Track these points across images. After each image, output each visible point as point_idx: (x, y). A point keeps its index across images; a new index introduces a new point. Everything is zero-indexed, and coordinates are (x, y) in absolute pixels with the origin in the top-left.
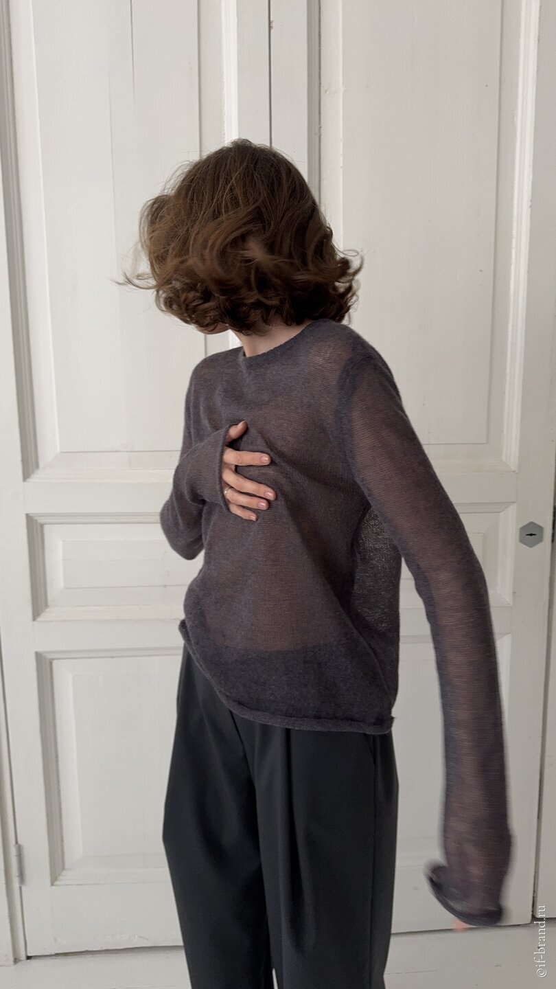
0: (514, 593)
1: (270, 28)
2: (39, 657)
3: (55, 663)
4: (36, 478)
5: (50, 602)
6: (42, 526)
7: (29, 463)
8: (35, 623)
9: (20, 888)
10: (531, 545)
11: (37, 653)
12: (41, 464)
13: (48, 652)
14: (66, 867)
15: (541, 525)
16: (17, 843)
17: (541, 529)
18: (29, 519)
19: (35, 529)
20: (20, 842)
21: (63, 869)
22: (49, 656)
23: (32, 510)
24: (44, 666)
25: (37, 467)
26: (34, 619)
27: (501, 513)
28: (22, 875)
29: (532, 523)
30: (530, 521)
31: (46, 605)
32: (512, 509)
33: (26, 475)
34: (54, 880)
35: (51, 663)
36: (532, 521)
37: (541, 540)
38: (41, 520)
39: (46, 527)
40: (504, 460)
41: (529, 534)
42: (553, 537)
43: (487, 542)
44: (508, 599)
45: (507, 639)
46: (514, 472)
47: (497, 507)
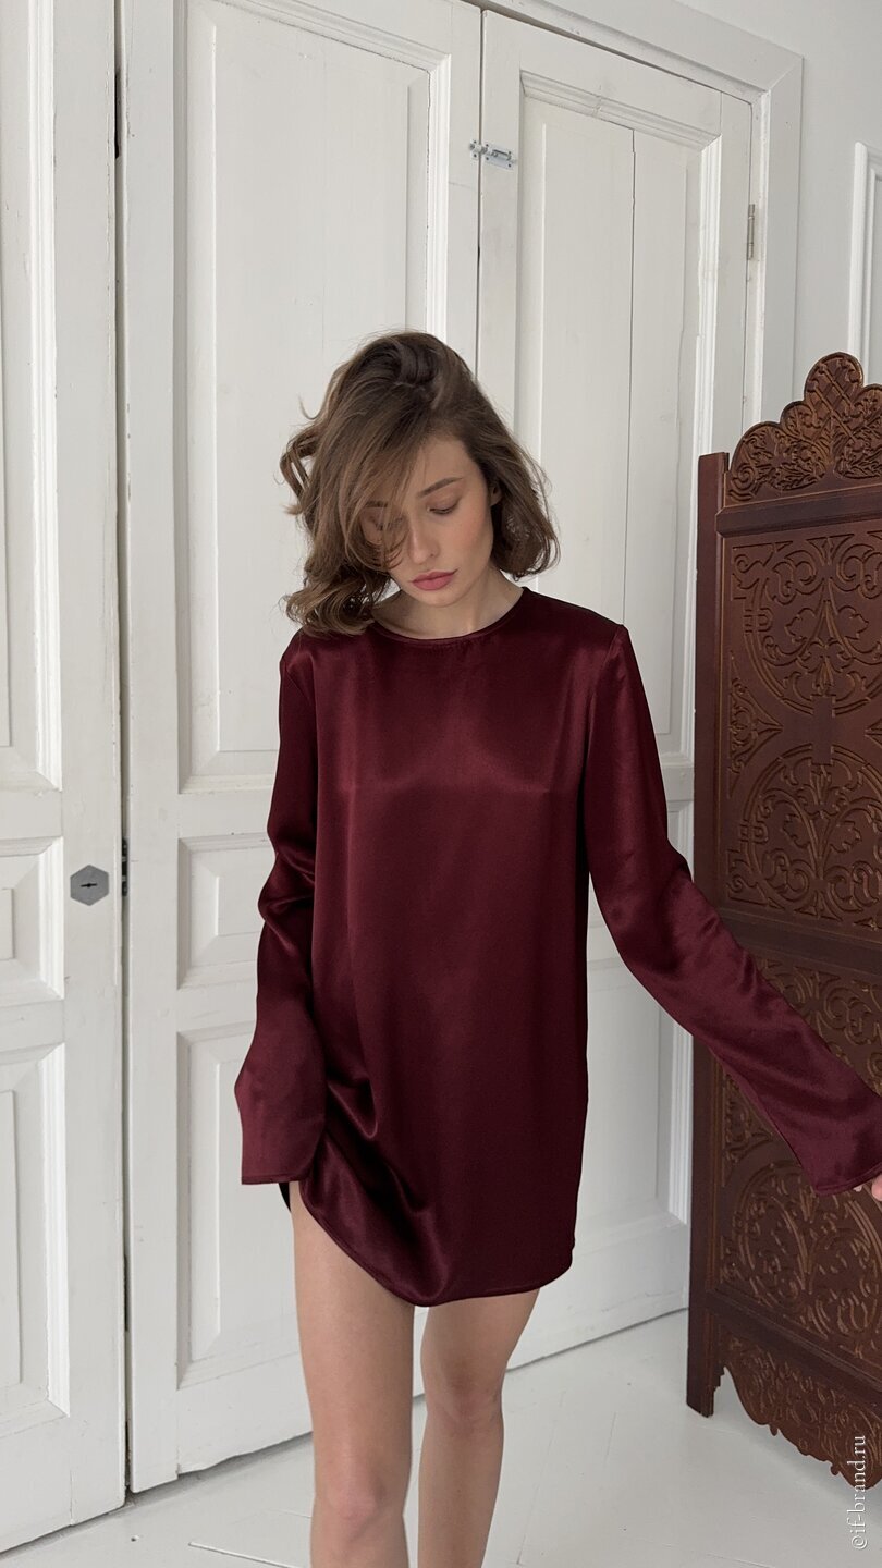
0: (66, 978)
10: (90, 903)
15: (104, 869)
17: (105, 876)
27: (42, 856)
29: (89, 867)
30: (86, 864)
32: (58, 846)
36: (90, 864)
37: (105, 892)
40: (41, 772)
41: (87, 885)
42: (125, 885)
43: (20, 902)
44: (57, 988)
45: (59, 1053)
46: (57, 790)
47: (33, 844)
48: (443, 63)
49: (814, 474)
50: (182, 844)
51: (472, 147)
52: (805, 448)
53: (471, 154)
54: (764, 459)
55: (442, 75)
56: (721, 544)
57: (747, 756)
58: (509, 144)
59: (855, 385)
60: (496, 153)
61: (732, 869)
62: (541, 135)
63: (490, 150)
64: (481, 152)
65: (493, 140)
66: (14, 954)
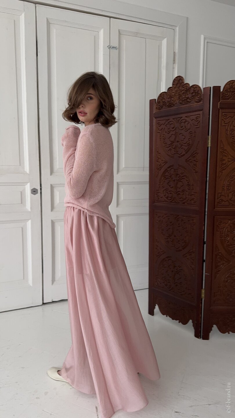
0: (31, 208)
10: (35, 194)
15: (37, 189)
17: (37, 190)
27: (26, 186)
29: (34, 188)
30: (34, 187)
32: (29, 184)
36: (35, 188)
37: (37, 193)
40: (25, 171)
41: (34, 191)
42: (41, 192)
43: (22, 194)
44: (29, 210)
45: (30, 221)
46: (28, 174)
47: (24, 184)
49: (174, 104)
50: (51, 185)
52: (172, 98)
54: (164, 101)
56: (155, 120)
57: (160, 168)
59: (183, 83)
61: (157, 194)
66: (22, 203)
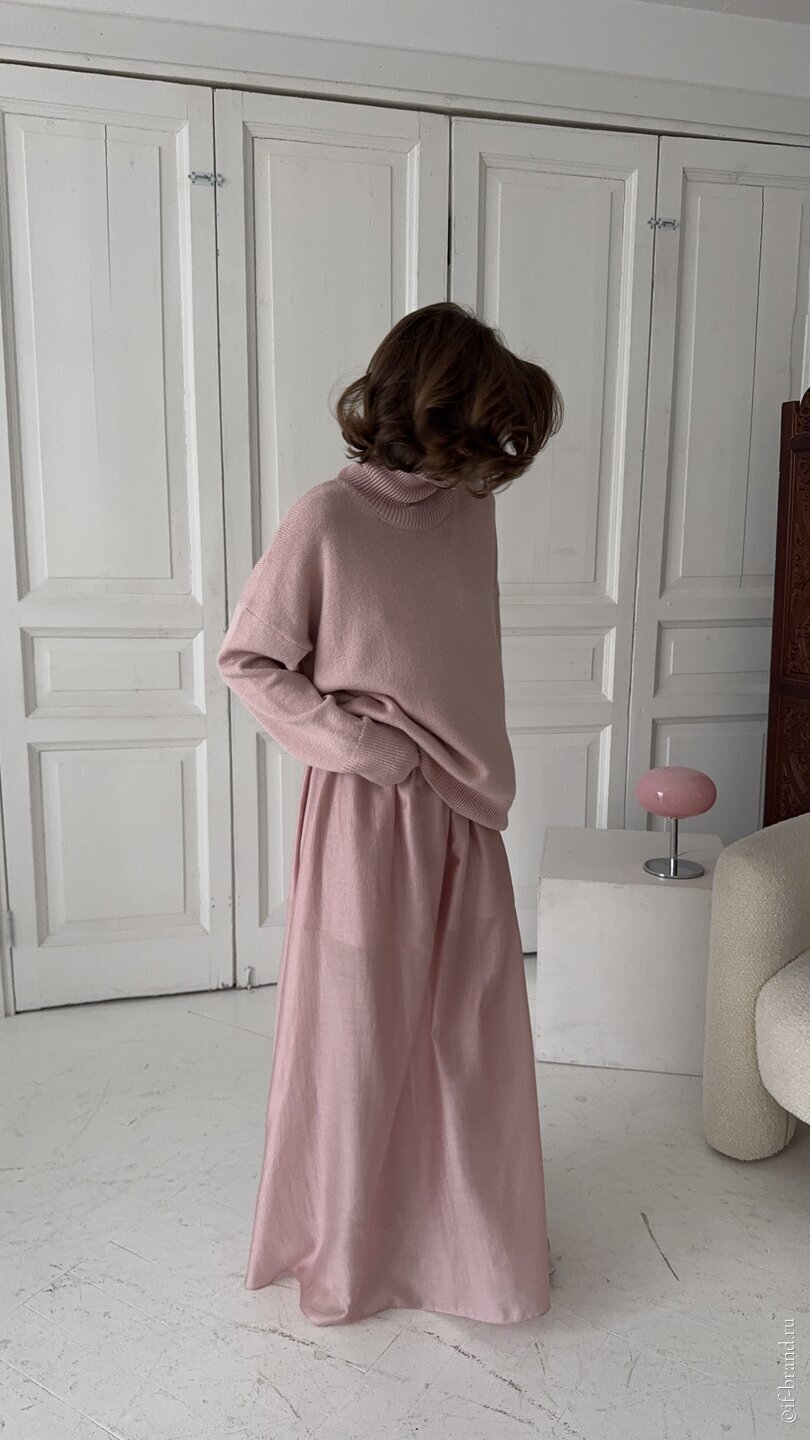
1: (217, 255)
2: (30, 746)
3: (43, 754)
4: (29, 597)
5: (39, 703)
6: (32, 639)
7: (23, 587)
8: (29, 720)
9: (11, 949)
11: (28, 744)
12: (31, 586)
13: (36, 744)
14: (51, 932)
16: (8, 908)
18: (23, 632)
19: (27, 641)
20: (11, 908)
21: (48, 934)
22: (38, 748)
23: (25, 624)
24: (35, 756)
25: (29, 590)
26: (27, 716)
28: (12, 937)
31: (36, 706)
33: (20, 597)
34: (40, 943)
35: (39, 755)
38: (32, 634)
39: (35, 640)
48: (634, 174)
51: (650, 222)
53: (649, 226)
55: (633, 181)
56: (793, 456)
58: (674, 214)
60: (665, 223)
61: (792, 654)
62: (697, 203)
63: (661, 222)
64: (655, 223)
65: (663, 215)
